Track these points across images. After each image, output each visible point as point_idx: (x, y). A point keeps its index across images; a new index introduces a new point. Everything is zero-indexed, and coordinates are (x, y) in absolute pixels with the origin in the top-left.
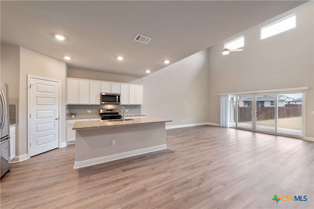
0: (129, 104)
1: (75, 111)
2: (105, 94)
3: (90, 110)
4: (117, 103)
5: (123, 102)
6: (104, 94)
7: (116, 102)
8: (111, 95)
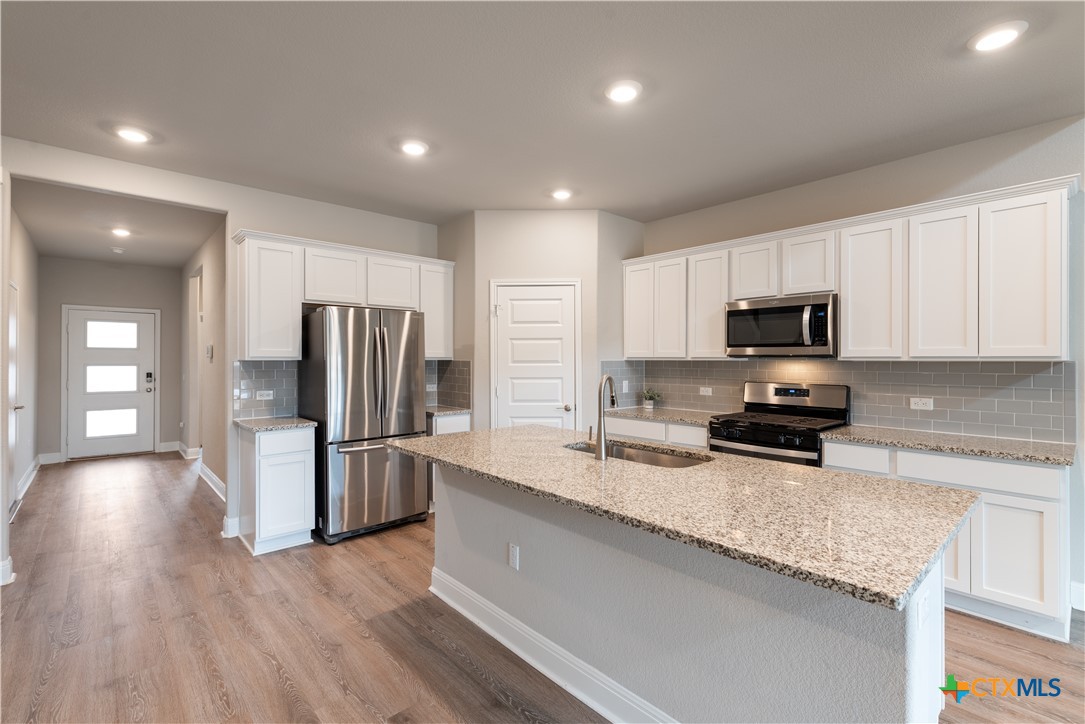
0: (905, 359)
1: (663, 385)
2: (749, 303)
3: (710, 384)
4: (811, 351)
5: (858, 340)
6: (743, 306)
7: (802, 344)
8: (775, 304)
